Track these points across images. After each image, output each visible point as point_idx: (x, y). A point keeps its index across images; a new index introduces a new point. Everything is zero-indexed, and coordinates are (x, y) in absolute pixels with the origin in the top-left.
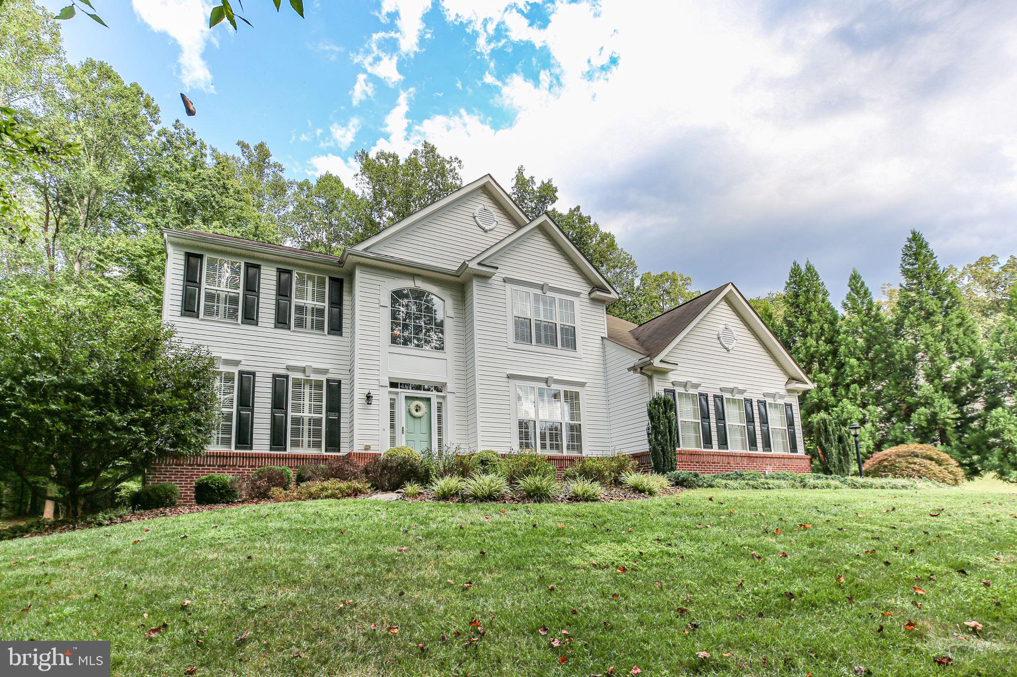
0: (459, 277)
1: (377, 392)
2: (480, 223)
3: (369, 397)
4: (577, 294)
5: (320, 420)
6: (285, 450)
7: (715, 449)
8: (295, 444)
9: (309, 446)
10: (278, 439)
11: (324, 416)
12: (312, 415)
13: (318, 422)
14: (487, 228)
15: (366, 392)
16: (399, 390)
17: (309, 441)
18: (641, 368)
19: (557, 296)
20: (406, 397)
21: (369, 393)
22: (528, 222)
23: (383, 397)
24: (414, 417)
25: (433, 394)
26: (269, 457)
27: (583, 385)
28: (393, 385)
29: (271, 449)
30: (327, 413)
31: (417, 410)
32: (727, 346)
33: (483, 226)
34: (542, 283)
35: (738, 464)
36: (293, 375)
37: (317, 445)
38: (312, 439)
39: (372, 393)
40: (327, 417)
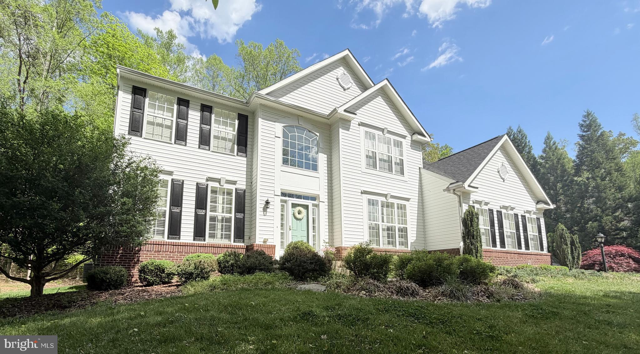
0: (329, 119)
1: (272, 200)
2: (341, 83)
3: (267, 203)
4: (404, 137)
5: (230, 218)
6: (204, 240)
7: (498, 248)
8: (212, 236)
9: (222, 238)
10: (199, 232)
11: (233, 215)
12: (225, 214)
13: (228, 220)
14: (346, 87)
15: (266, 199)
16: (287, 198)
17: (222, 234)
18: (454, 190)
19: (393, 137)
20: (292, 204)
21: (268, 200)
22: (373, 85)
23: (276, 203)
24: (297, 219)
25: (309, 203)
26: (192, 245)
27: (408, 200)
28: (283, 194)
29: (194, 240)
30: (235, 214)
31: (299, 214)
32: (503, 177)
33: (344, 85)
34: (383, 128)
35: (512, 258)
36: (211, 184)
37: (228, 237)
38: (224, 233)
39: (270, 200)
40: (235, 216)
